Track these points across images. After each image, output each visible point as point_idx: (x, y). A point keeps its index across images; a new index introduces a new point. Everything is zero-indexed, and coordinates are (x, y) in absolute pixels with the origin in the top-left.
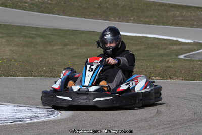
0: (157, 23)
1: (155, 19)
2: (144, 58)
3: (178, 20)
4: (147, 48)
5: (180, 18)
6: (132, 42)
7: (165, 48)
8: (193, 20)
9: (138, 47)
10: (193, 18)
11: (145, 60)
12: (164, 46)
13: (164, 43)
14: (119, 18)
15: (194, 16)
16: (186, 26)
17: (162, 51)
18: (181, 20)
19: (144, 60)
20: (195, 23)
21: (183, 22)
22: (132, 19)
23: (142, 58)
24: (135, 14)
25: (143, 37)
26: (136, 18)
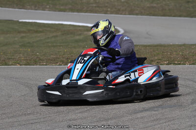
0: (72, 10)
1: (70, 6)
2: (61, 45)
3: (92, 7)
4: (63, 34)
5: (94, 5)
6: (49, 29)
7: (80, 35)
8: (107, 6)
9: (54, 34)
10: (106, 5)
11: (62, 46)
12: (80, 32)
13: (80, 30)
14: (35, 7)
15: (108, 3)
16: (100, 12)
17: (77, 37)
18: (95, 7)
19: (60, 46)
20: (109, 9)
21: (98, 8)
22: (48, 7)
23: (59, 45)
24: (50, 2)
25: (59, 24)
26: (51, 6)
